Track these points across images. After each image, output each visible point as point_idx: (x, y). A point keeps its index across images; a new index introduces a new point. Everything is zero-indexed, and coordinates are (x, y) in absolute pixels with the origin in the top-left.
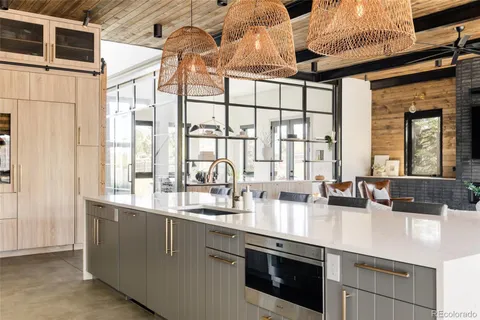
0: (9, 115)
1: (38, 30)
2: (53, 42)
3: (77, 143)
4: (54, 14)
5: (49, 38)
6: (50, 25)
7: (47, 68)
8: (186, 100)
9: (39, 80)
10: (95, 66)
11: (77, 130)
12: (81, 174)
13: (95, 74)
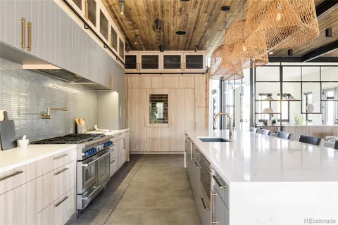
0: (167, 95)
1: (178, 57)
2: (185, 61)
3: (195, 106)
4: (185, 49)
5: (183, 60)
6: (183, 54)
7: (182, 73)
8: (255, 81)
9: (179, 79)
10: (204, 70)
11: (195, 100)
12: (197, 120)
13: (203, 73)
